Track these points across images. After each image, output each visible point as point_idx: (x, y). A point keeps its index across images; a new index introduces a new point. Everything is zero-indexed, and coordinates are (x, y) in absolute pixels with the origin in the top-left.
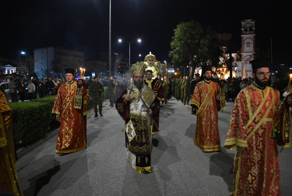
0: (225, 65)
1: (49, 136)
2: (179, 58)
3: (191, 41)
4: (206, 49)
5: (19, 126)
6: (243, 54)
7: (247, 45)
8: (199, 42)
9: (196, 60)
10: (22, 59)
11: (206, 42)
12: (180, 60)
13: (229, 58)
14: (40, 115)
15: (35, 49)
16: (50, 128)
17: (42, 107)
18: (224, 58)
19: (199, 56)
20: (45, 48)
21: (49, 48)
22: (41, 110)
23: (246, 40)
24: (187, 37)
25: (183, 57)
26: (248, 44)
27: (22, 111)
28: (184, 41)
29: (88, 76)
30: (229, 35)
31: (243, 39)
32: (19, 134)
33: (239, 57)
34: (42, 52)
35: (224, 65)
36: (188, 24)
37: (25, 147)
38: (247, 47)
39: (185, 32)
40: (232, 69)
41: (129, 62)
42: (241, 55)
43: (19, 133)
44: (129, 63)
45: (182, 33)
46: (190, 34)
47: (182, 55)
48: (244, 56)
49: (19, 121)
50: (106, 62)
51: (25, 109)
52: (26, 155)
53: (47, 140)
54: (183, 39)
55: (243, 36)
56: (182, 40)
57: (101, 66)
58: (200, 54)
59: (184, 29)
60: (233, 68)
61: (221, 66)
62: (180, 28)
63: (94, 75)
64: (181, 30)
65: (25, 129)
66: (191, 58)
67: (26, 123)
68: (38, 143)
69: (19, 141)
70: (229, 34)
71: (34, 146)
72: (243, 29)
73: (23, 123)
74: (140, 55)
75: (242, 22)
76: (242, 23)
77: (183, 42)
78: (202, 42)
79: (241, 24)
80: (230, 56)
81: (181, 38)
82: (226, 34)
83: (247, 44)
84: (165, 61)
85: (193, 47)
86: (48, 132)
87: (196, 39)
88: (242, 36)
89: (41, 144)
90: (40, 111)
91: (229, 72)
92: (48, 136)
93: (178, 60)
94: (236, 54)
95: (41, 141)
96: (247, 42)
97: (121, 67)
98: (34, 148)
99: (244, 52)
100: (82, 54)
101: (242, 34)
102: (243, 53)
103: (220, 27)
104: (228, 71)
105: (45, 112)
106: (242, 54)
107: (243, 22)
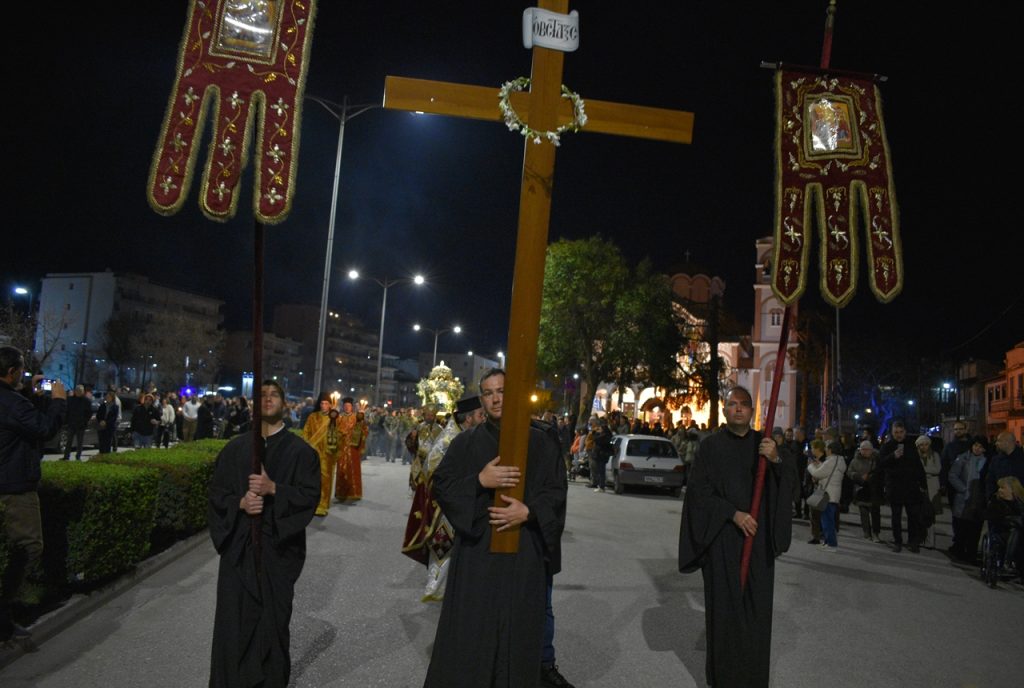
0: (696, 381)
1: (145, 571)
2: (546, 349)
3: (586, 301)
4: (634, 328)
5: (84, 529)
6: (759, 348)
7: (773, 318)
8: (611, 306)
9: (600, 360)
10: (19, 314)
11: (634, 307)
12: (548, 358)
13: (709, 359)
14: (135, 503)
15: (48, 275)
16: (149, 544)
17: (140, 482)
18: (694, 359)
19: (611, 349)
20: (85, 274)
21: (97, 276)
22: (139, 489)
23: (769, 302)
24: (574, 287)
25: (557, 348)
26: (776, 316)
27: (95, 489)
28: (564, 298)
29: (230, 386)
30: (717, 281)
31: (760, 298)
32: (78, 553)
33: (746, 356)
34: (71, 287)
35: (693, 380)
36: (581, 245)
37: (86, 594)
38: (773, 324)
39: (570, 269)
40: (718, 396)
41: (378, 346)
42: (753, 348)
43: (80, 550)
44: (377, 351)
45: (559, 273)
46: (584, 277)
47: (555, 341)
48: (762, 354)
49: (85, 515)
50: (294, 340)
51: (103, 483)
52: (90, 617)
53: (139, 581)
54: (561, 291)
55: (760, 290)
56: (557, 294)
57: (276, 352)
58: (612, 342)
59: (569, 260)
60: (720, 393)
61: (681, 384)
62: (554, 256)
63: (248, 381)
64: (557, 265)
65: (96, 540)
66: (585, 354)
67: (100, 524)
68: (118, 587)
69: (76, 574)
70: (717, 278)
71: (107, 592)
72: (761, 266)
73: (95, 522)
74: (417, 328)
75: (757, 241)
76: (757, 246)
77: (562, 302)
78: (620, 305)
79: (755, 250)
80: (714, 352)
81: (557, 289)
82: (707, 278)
83: (773, 314)
84: (499, 351)
85: (593, 319)
86: (144, 558)
87: (603, 296)
88: (756, 287)
89: (124, 590)
90: (135, 491)
91: (708, 406)
92: (142, 570)
93: (543, 358)
94: (736, 344)
95: (125, 581)
96: (773, 309)
97: (347, 360)
98: (107, 600)
99: (763, 338)
100: (212, 306)
101: (758, 280)
102: (759, 341)
103: (688, 254)
104: (706, 401)
105: (145, 495)
106: (754, 344)
107: (761, 243)
